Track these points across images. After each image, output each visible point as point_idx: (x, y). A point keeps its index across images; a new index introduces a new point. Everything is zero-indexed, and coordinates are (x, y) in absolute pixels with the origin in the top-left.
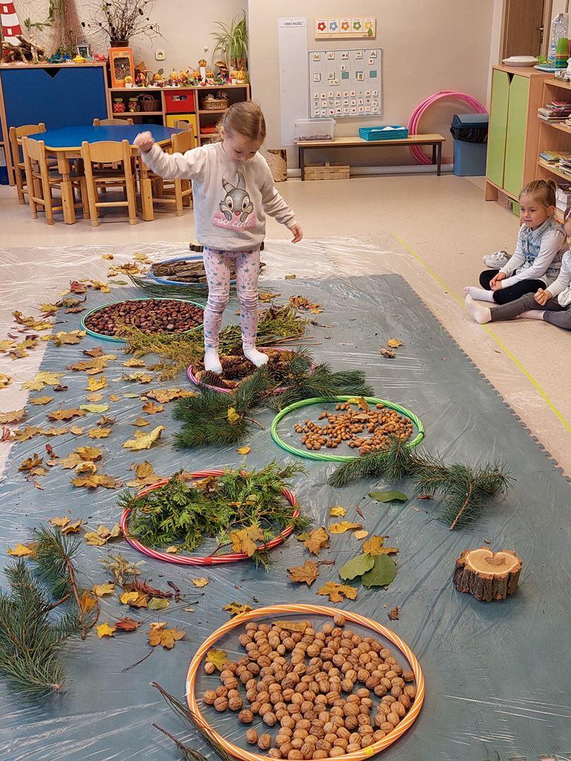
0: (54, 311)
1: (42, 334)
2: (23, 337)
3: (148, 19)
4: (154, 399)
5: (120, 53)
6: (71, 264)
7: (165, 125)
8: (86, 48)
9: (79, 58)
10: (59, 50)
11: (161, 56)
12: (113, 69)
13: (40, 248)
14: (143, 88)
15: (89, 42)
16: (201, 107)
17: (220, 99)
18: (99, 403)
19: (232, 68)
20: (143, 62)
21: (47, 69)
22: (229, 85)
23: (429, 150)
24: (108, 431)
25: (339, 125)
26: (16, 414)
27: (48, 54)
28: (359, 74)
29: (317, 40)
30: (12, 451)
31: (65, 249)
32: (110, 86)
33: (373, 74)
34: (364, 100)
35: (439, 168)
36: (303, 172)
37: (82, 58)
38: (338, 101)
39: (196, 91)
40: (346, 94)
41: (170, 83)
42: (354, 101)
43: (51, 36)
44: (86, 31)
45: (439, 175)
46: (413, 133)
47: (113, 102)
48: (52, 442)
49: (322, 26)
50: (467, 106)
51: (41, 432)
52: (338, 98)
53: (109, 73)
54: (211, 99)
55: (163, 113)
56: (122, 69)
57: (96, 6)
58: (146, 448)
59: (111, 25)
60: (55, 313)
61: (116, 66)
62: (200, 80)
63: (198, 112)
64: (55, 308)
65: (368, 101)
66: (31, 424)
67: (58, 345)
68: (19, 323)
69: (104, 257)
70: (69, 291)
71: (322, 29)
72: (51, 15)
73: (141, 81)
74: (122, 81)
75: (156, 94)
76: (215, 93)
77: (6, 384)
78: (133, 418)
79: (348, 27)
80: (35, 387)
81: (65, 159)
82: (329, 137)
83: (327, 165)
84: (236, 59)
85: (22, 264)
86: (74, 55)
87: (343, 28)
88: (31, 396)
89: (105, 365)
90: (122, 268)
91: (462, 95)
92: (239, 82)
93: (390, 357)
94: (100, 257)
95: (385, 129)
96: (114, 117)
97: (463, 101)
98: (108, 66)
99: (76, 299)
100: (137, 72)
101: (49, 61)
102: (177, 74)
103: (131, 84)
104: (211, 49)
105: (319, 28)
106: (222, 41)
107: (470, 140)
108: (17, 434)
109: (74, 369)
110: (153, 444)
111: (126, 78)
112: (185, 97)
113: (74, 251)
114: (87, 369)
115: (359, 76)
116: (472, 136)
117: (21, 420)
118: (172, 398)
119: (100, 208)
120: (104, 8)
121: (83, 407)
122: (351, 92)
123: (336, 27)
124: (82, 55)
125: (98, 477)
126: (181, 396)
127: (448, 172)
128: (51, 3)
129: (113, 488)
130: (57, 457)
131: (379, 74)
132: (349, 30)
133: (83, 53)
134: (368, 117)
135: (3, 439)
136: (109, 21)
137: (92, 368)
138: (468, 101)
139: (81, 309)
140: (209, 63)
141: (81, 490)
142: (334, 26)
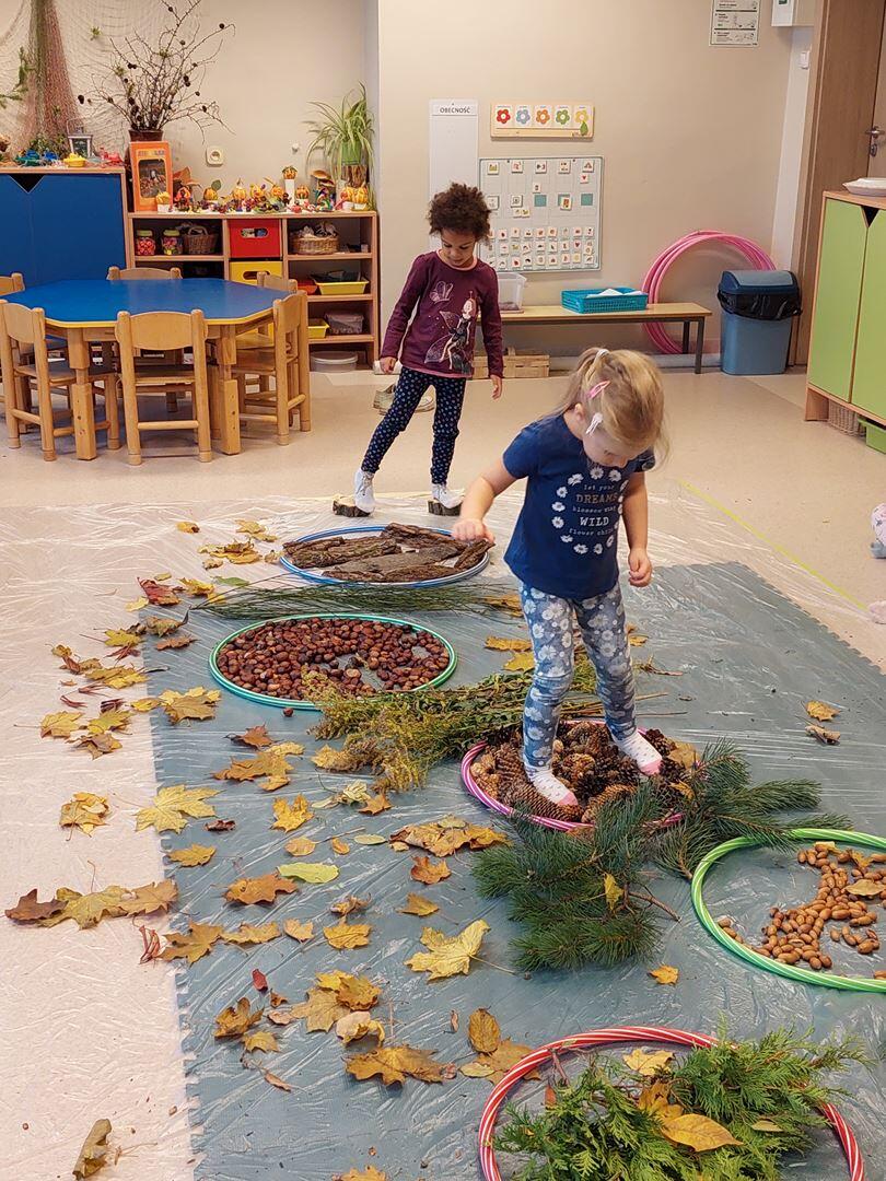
0: (134, 645)
1: (131, 696)
2: (92, 706)
3: (198, 94)
4: (422, 848)
5: (149, 152)
6: (123, 542)
8: (85, 140)
9: (74, 158)
10: (36, 143)
12: (136, 180)
14: (190, 214)
15: (89, 129)
17: (324, 236)
19: (344, 182)
20: (187, 169)
21: (18, 177)
22: (336, 213)
23: (677, 330)
24: (364, 929)
27: (14, 150)
28: (563, 199)
29: (495, 139)
33: (587, 199)
34: (570, 243)
35: (699, 359)
38: (526, 244)
39: (285, 222)
40: (541, 233)
41: (237, 205)
42: (554, 244)
44: (85, 112)
45: (698, 372)
46: (651, 300)
47: (136, 237)
49: (503, 116)
51: (228, 936)
52: (527, 239)
54: (308, 236)
57: (102, 68)
58: (461, 973)
59: (132, 101)
62: (286, 201)
63: (287, 257)
64: (132, 638)
65: (577, 245)
67: (174, 722)
68: (73, 672)
69: (180, 527)
70: (147, 602)
71: (504, 122)
73: (184, 202)
74: (151, 200)
77: (101, 815)
78: (398, 896)
80: (166, 824)
81: (83, 342)
82: (513, 306)
83: (512, 351)
84: (350, 167)
86: (63, 154)
87: (538, 119)
88: (165, 845)
90: (226, 551)
91: (734, 239)
92: (358, 207)
93: (831, 742)
94: (172, 528)
95: (604, 294)
97: (734, 248)
99: (170, 618)
100: (177, 186)
101: (21, 163)
102: (243, 191)
105: (499, 119)
106: (324, 135)
107: (754, 315)
110: (474, 964)
111: (160, 196)
113: (117, 516)
114: (255, 777)
115: (562, 203)
116: (758, 307)
117: (171, 906)
118: (458, 845)
119: (142, 433)
120: (120, 72)
121: (286, 870)
122: (550, 229)
123: (528, 118)
124: (80, 153)
125: (394, 1053)
126: (473, 840)
127: (712, 367)
128: (22, 59)
129: (440, 1082)
130: (283, 1001)
131: (596, 200)
132: (548, 124)
133: (81, 150)
134: (577, 273)
135: (150, 957)
136: (129, 94)
137: (264, 775)
138: (743, 249)
139: (187, 640)
140: (300, 173)
141: (373, 1090)
142: (523, 117)
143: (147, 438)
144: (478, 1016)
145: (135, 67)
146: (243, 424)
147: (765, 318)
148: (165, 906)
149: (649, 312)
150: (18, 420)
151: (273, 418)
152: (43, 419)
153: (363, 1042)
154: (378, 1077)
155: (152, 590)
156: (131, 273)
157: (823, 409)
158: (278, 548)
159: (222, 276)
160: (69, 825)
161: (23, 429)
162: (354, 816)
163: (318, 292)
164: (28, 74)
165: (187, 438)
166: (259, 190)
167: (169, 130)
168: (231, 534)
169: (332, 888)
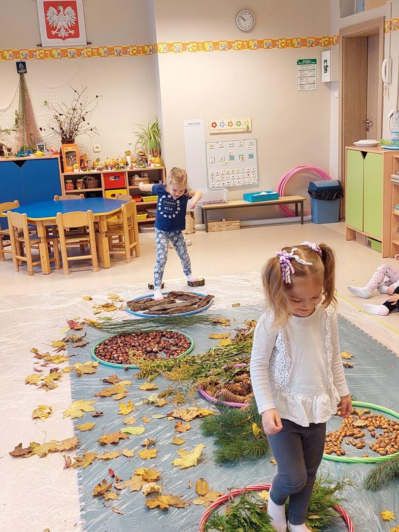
0: (63, 346)
1: (61, 366)
2: (46, 371)
3: (88, 124)
4: (180, 418)
5: (70, 148)
6: (60, 306)
7: (104, 197)
8: (43, 145)
9: (39, 153)
10: (23, 148)
11: (97, 149)
12: (64, 160)
13: (30, 294)
14: (87, 172)
15: (44, 141)
16: (130, 184)
17: (143, 177)
18: (134, 425)
19: (150, 156)
20: (85, 154)
21: (16, 162)
22: (148, 168)
23: (292, 207)
24: (155, 451)
25: (230, 192)
26: (71, 442)
27: (14, 151)
28: (241, 157)
29: (211, 134)
30: (79, 477)
31: (51, 294)
32: (63, 171)
33: (251, 156)
34: (246, 175)
35: (302, 218)
36: (207, 226)
37: (41, 153)
38: (227, 176)
39: (127, 173)
40: (233, 171)
41: (107, 167)
42: (239, 175)
43: (16, 138)
44: (42, 134)
45: (302, 224)
46: (281, 196)
47: (66, 183)
48: (111, 465)
49: (214, 125)
50: (316, 175)
51: (99, 457)
52: (227, 174)
53: (62, 162)
54: (137, 178)
55: (103, 189)
56: (71, 159)
57: (49, 116)
58: (194, 466)
59: (61, 129)
60: (65, 347)
61: (67, 157)
62: (127, 165)
63: (128, 187)
64: (64, 343)
65: (248, 175)
66: (85, 450)
67: (79, 375)
68: (39, 358)
69: (84, 298)
70: (70, 329)
71: (215, 127)
72: (16, 124)
73: (85, 168)
74: (71, 168)
75: (97, 177)
76: (139, 173)
77: (49, 413)
78: (169, 438)
79: (232, 124)
80: (75, 415)
81: (43, 226)
82: (223, 201)
83: (224, 220)
84: (153, 150)
85: (21, 308)
86: (34, 151)
87: (229, 125)
88: (75, 423)
89: (126, 390)
90: (103, 307)
91: (314, 168)
92: (157, 165)
93: (350, 367)
94: (81, 299)
95: (261, 194)
96: (67, 194)
97: (314, 172)
98: (61, 158)
99: (79, 335)
100: (82, 161)
101: (17, 156)
102: (110, 162)
103: (78, 169)
104: (134, 144)
105: (212, 126)
106: (142, 137)
107: (323, 199)
108: (77, 461)
109: (102, 396)
110: (199, 461)
111: (74, 166)
112: (118, 177)
113: (59, 296)
114: (112, 395)
115: (241, 158)
116: (325, 195)
117: (77, 447)
118: (194, 416)
119: (69, 261)
120: (56, 117)
121: (123, 430)
122: (236, 169)
123: (224, 125)
124: (41, 150)
125: (165, 498)
126: (201, 414)
127: (308, 221)
128: (16, 114)
129: (183, 508)
130: (121, 480)
131: (255, 156)
132: (233, 127)
133: (41, 149)
134: (249, 186)
135: (67, 467)
136: (60, 126)
137: (116, 394)
138: (319, 173)
139: (86, 343)
140: (132, 153)
141: (156, 512)
142: (222, 125)
143: (71, 264)
144: (200, 481)
145: (62, 115)
146: (111, 256)
147: (329, 200)
148: (74, 446)
149: (280, 200)
150: (18, 260)
151: (124, 252)
152: (28, 259)
153: (153, 494)
154: (158, 506)
155: (72, 325)
156: (64, 197)
157: (353, 235)
158: (125, 304)
159: (102, 197)
160: (36, 418)
161: (20, 263)
162: (152, 408)
163: (142, 201)
164: (19, 121)
165: (88, 263)
166: (115, 161)
167: (77, 139)
168: (106, 300)
169: (142, 436)
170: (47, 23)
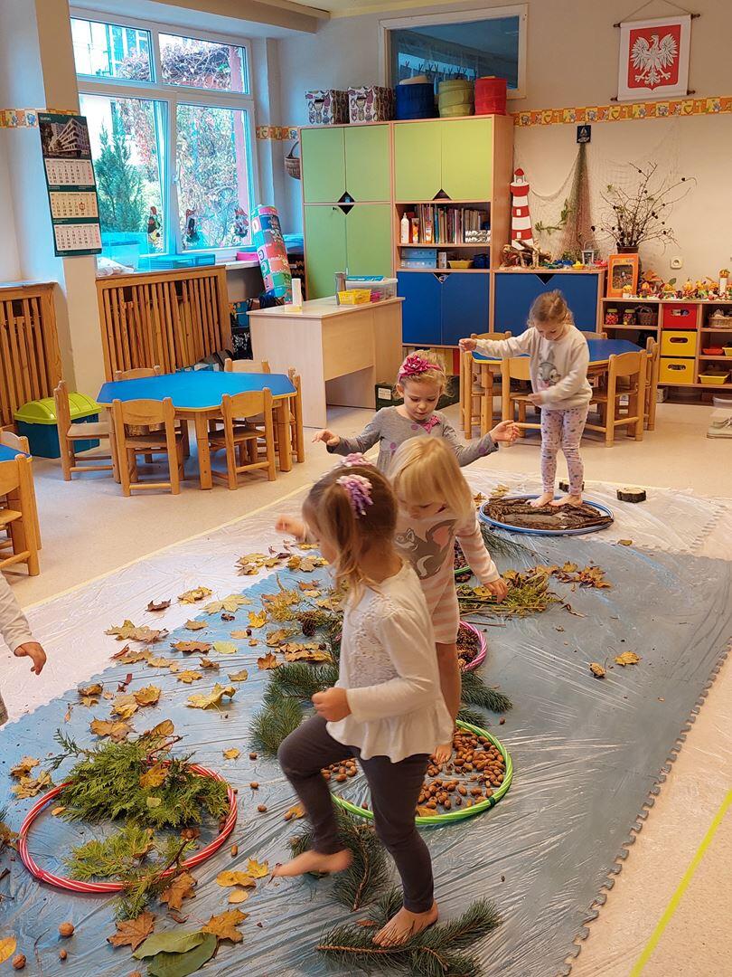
5: (626, 260)
7: (658, 341)
11: (677, 264)
12: (610, 277)
16: (706, 323)
32: (604, 295)
37: (583, 265)
39: (701, 307)
43: (560, 240)
44: (595, 236)
47: (606, 313)
53: (605, 282)
54: (718, 316)
55: (659, 327)
56: (622, 277)
59: (620, 229)
61: (615, 274)
63: (701, 329)
72: (563, 219)
74: (619, 290)
75: (654, 307)
76: (725, 309)
98: (605, 274)
102: (691, 285)
103: (630, 294)
111: (625, 288)
112: (687, 311)
128: (565, 205)
163: (723, 354)
164: (568, 214)
166: (699, 285)
167: (641, 246)
170: (631, 63)
